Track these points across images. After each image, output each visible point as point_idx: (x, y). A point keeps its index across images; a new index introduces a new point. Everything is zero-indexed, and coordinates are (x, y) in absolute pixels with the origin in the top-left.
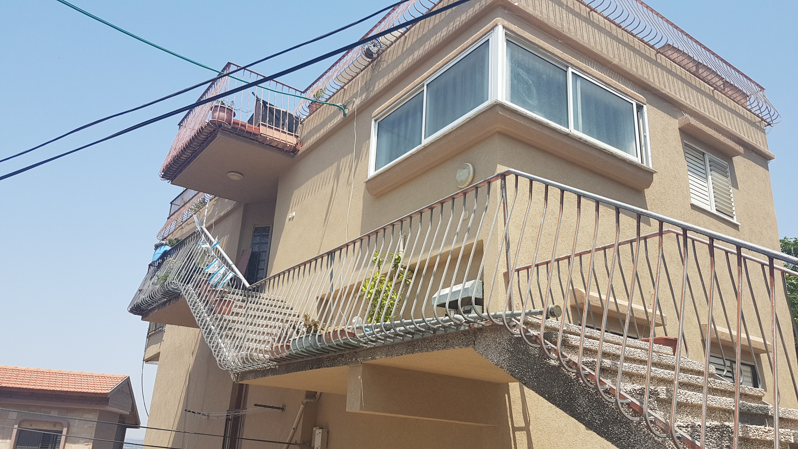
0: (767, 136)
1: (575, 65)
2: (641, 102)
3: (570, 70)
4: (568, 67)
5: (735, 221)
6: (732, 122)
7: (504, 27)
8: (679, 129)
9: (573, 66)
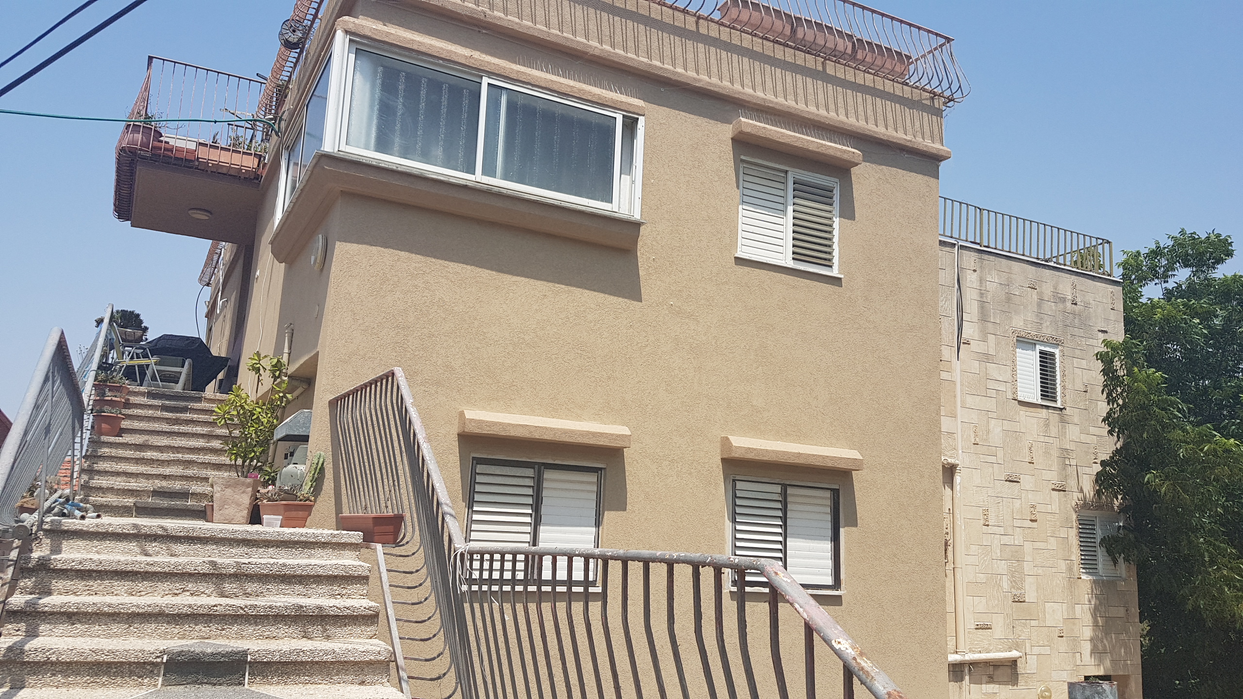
0: (944, 121)
1: (496, 72)
2: (634, 113)
3: (485, 81)
4: (481, 77)
5: (835, 272)
6: (861, 108)
7: (347, 32)
8: (732, 139)
9: (490, 74)
